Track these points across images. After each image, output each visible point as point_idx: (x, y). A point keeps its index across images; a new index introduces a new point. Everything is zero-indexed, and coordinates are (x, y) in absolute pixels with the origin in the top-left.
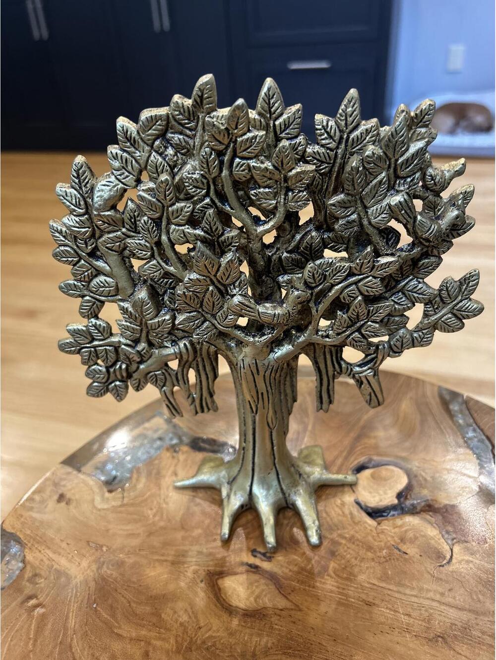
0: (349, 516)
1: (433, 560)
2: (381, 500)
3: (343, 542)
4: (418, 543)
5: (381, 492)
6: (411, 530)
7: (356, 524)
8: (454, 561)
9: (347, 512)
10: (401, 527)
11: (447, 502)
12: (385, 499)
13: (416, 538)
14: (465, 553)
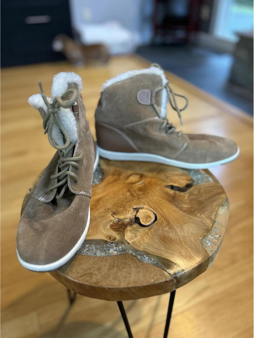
0: (140, 203)
2: (139, 213)
3: (133, 198)
4: (121, 212)
5: (142, 215)
6: (126, 213)
7: (136, 204)
8: (111, 216)
9: (141, 204)
10: (129, 211)
11: (128, 228)
12: (139, 214)
13: (123, 212)
14: (111, 220)
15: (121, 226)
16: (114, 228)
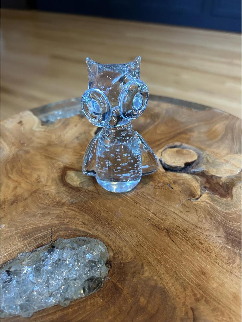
1: (187, 196)
2: (174, 163)
4: (183, 186)
5: (177, 159)
6: (182, 179)
8: (199, 200)
10: (178, 177)
11: (214, 174)
12: (177, 163)
13: (183, 184)
14: (209, 199)
15: (215, 184)
16: (224, 192)
